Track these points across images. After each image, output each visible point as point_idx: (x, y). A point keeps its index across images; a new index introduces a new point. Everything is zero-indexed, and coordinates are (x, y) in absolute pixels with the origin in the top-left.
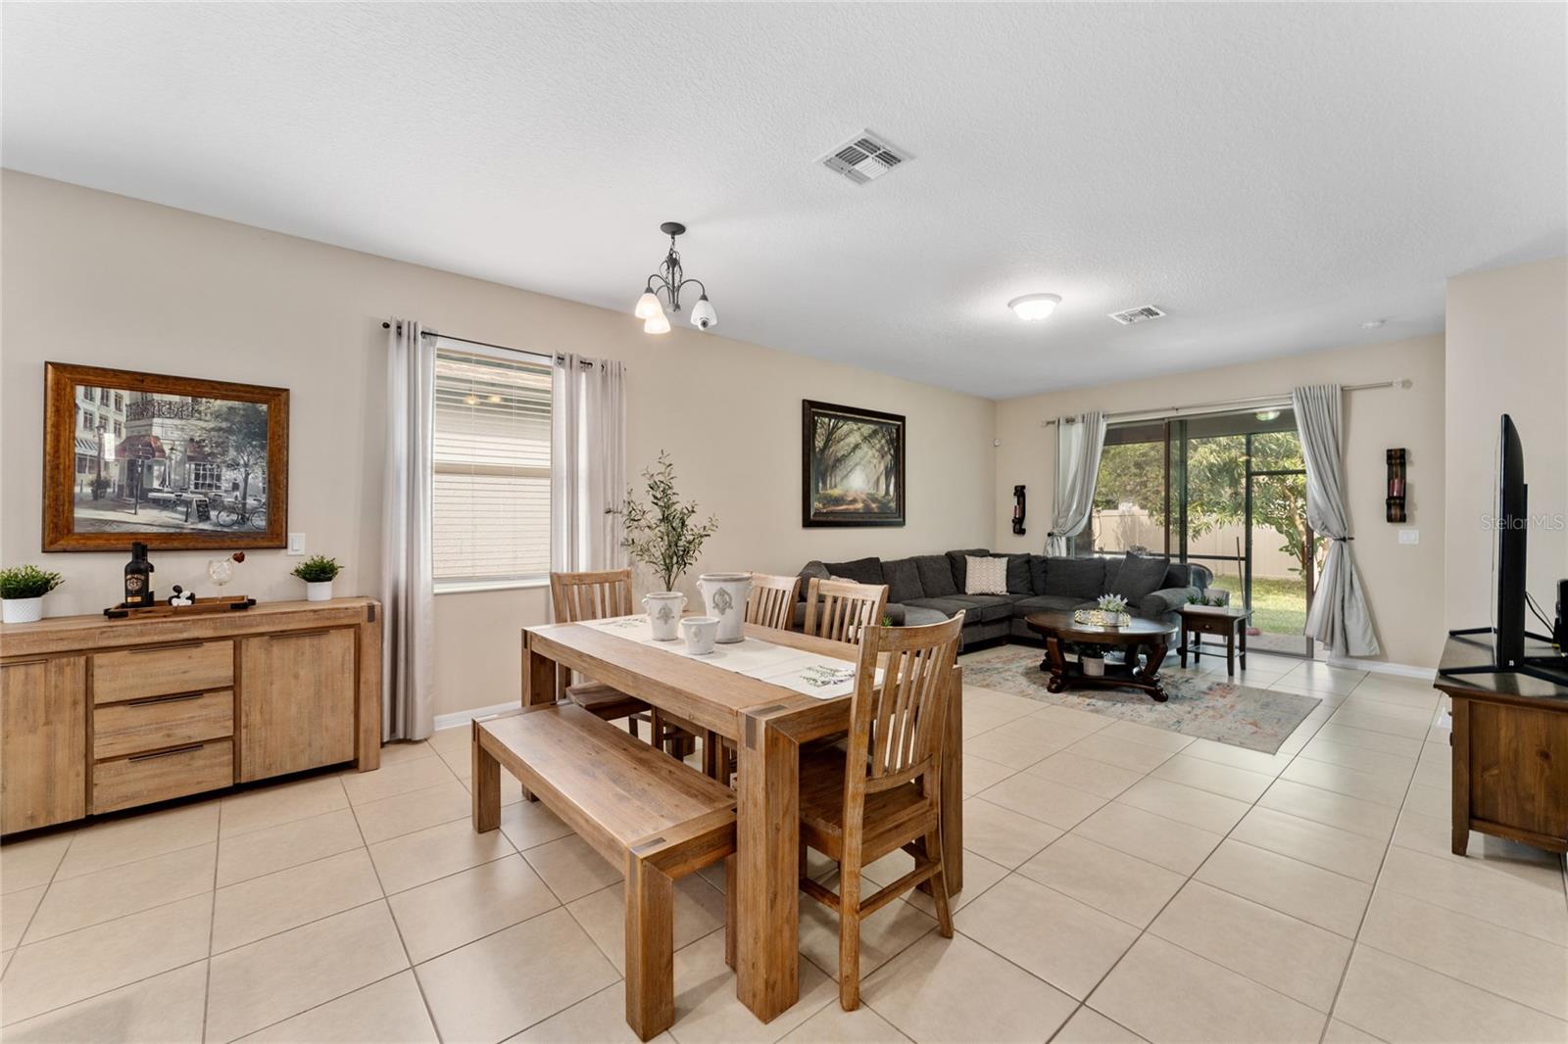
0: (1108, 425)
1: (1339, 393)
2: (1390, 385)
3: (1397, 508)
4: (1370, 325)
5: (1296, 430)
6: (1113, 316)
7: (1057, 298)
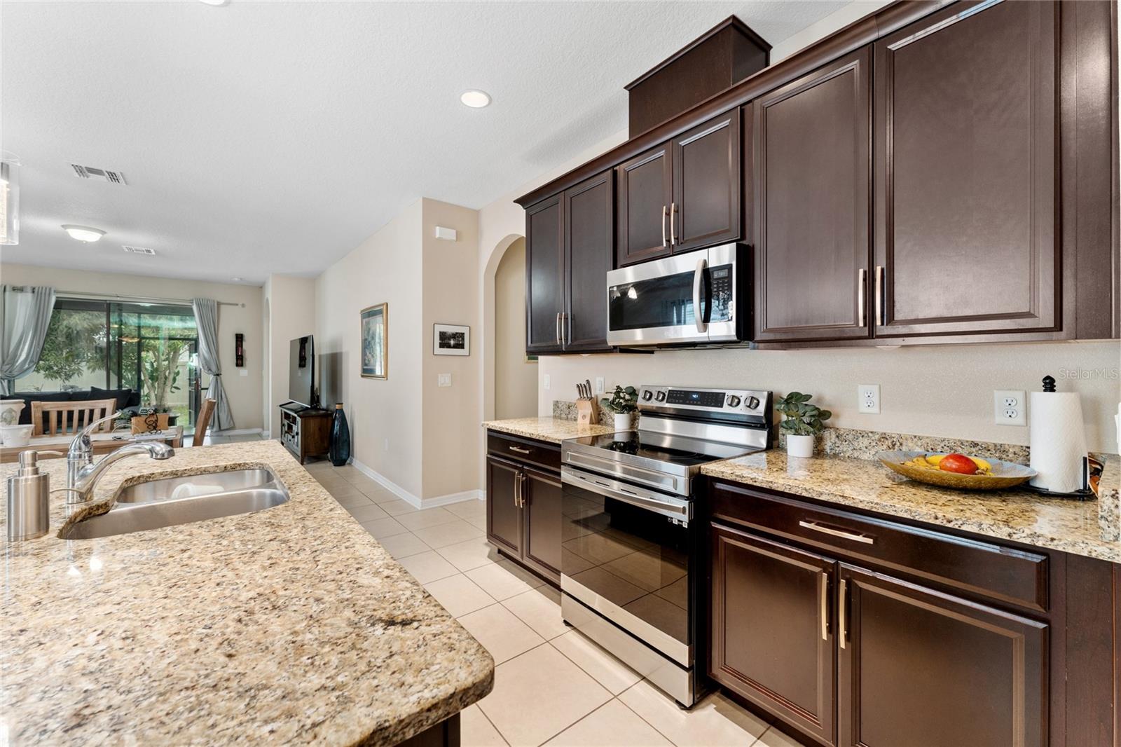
0: (57, 297)
1: (216, 305)
2: (237, 305)
3: (240, 361)
4: (236, 279)
5: (194, 316)
6: (124, 247)
7: (103, 233)
